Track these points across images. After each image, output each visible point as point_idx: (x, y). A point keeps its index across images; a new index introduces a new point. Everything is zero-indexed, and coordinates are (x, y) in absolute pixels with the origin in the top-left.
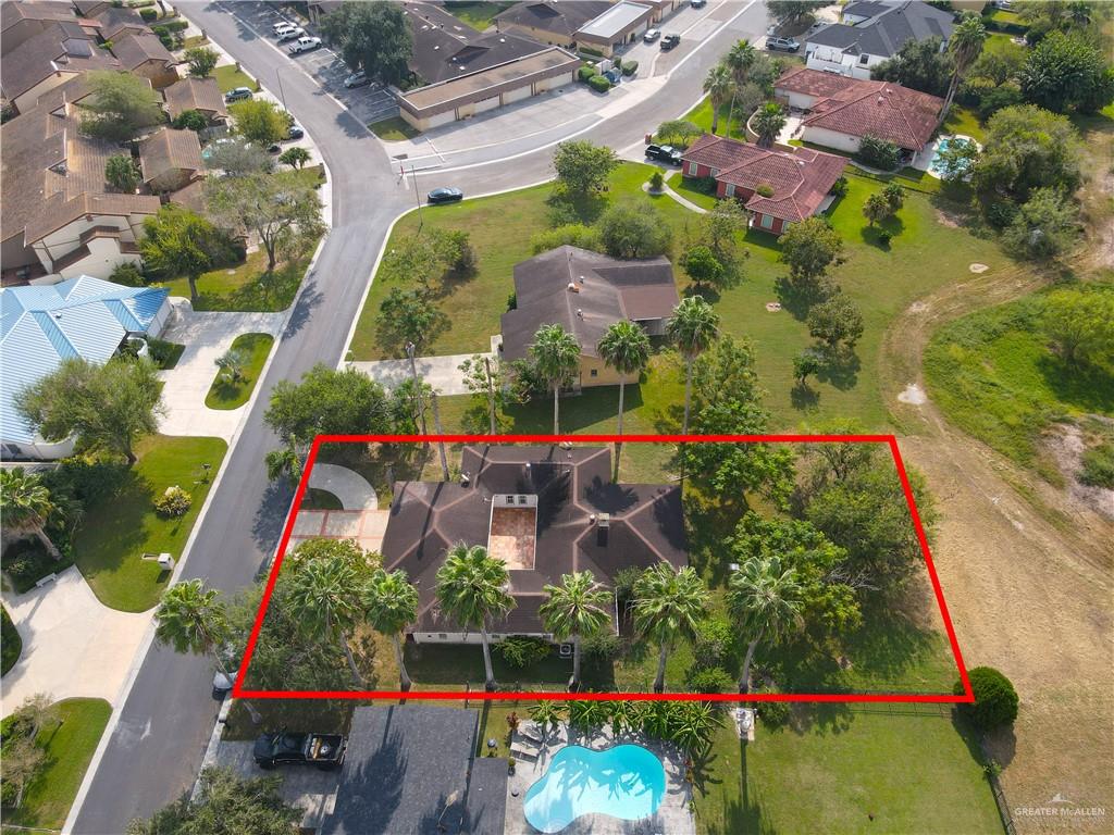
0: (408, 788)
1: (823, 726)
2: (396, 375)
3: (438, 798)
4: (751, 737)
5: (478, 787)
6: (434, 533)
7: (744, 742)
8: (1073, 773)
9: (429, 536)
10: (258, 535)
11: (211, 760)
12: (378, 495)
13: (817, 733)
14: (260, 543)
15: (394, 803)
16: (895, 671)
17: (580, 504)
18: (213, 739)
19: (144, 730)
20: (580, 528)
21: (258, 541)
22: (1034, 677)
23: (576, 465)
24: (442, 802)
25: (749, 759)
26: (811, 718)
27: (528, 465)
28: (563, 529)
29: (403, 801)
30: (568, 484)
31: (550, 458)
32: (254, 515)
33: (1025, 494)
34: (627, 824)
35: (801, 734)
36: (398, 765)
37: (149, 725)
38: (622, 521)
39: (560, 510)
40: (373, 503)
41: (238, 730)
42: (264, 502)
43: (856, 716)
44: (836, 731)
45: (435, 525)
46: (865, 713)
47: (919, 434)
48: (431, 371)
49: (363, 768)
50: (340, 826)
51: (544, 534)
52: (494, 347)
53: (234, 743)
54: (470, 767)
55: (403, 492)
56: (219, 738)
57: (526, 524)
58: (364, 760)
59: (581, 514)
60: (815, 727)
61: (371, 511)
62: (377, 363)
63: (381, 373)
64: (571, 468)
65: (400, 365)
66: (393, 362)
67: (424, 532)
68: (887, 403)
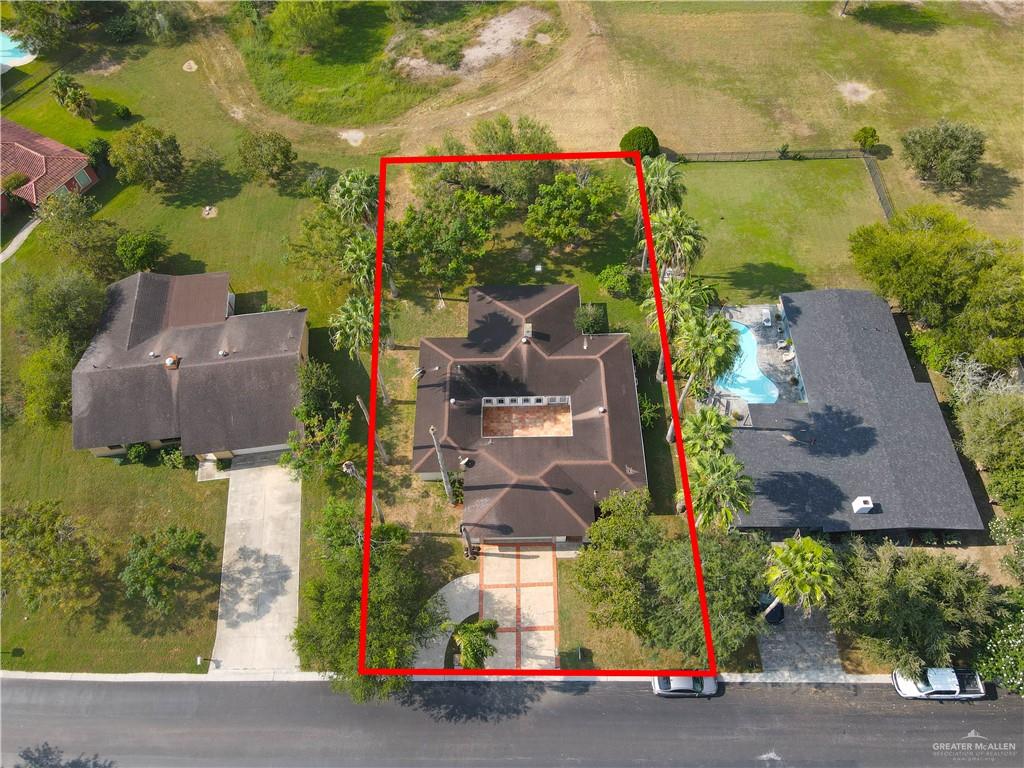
0: (792, 468)
2: (251, 592)
3: (793, 448)
5: (776, 422)
6: (545, 478)
9: (548, 483)
10: (521, 706)
11: (782, 675)
12: (456, 576)
14: (532, 700)
15: (807, 476)
17: (501, 356)
18: (764, 680)
19: (771, 761)
20: (532, 354)
21: (529, 704)
23: (452, 360)
24: (794, 444)
27: (452, 401)
28: (530, 369)
29: (803, 471)
30: (474, 367)
31: (438, 385)
32: (491, 722)
33: (463, 99)
36: (776, 478)
37: (764, 757)
38: (526, 319)
39: (505, 375)
40: (471, 580)
41: (752, 657)
42: (469, 718)
45: (537, 477)
47: (398, 141)
48: (252, 547)
49: (783, 508)
50: (831, 517)
51: (529, 389)
52: (222, 475)
53: (763, 657)
54: (761, 429)
55: (482, 526)
56: (761, 674)
57: (499, 422)
58: (775, 508)
59: (516, 354)
61: (481, 580)
62: (221, 624)
63: (245, 614)
64: (455, 364)
65: (232, 590)
66: (224, 600)
67: (543, 489)
68: (362, 153)
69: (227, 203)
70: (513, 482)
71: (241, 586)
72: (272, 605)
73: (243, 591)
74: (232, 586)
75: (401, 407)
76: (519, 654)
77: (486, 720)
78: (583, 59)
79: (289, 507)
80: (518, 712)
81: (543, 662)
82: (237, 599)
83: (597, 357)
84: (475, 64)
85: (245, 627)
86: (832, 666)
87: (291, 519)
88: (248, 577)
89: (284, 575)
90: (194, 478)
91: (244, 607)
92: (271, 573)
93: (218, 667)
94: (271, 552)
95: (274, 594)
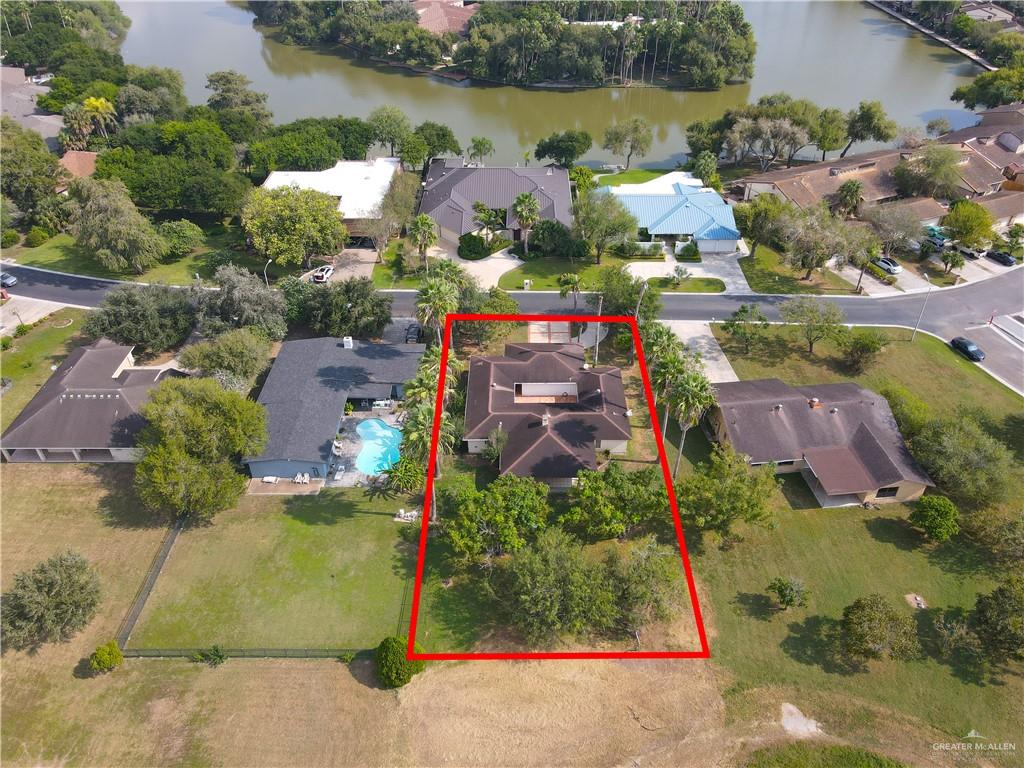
1: (400, 560)
3: (372, 372)
4: (396, 519)
6: (534, 354)
7: (394, 516)
8: (336, 724)
13: (395, 556)
16: (438, 615)
20: (542, 415)
22: (423, 724)
23: (603, 413)
24: (370, 374)
25: (381, 517)
26: (406, 554)
27: (600, 391)
29: (372, 360)
30: (584, 411)
34: (355, 457)
35: (395, 547)
38: (547, 431)
39: (562, 409)
43: (404, 581)
44: (395, 567)
45: (540, 354)
46: (406, 588)
48: (713, 362)
59: (555, 415)
60: (399, 555)
62: (712, 337)
63: (701, 339)
65: (714, 347)
66: (716, 343)
71: (710, 348)
75: (641, 425)
76: (549, 326)
82: (708, 344)
83: (493, 413)
85: (698, 335)
91: (703, 342)
93: (704, 324)
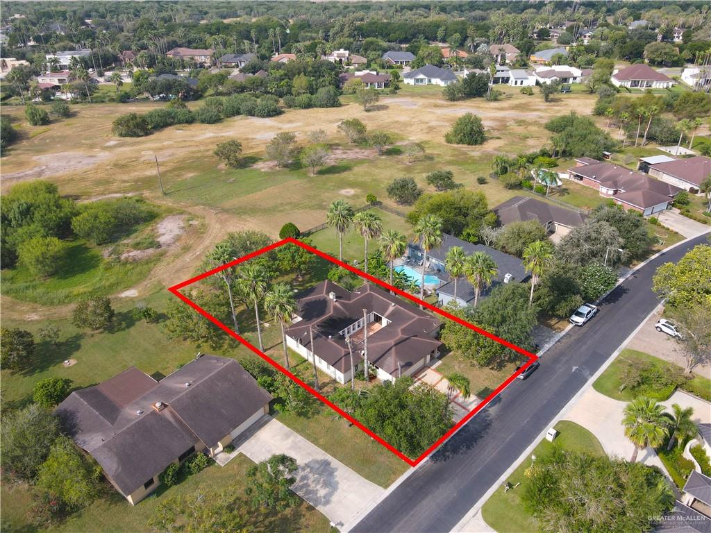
2: (318, 483)
6: (403, 334)
9: (407, 336)
10: (488, 422)
11: (546, 346)
14: (488, 416)
17: (330, 312)
18: (543, 352)
19: (576, 369)
20: (342, 304)
21: (489, 419)
23: (309, 326)
27: (330, 337)
28: (347, 311)
30: (322, 323)
33: (177, 256)
37: (573, 370)
38: (326, 294)
39: (339, 318)
45: (400, 337)
47: (160, 284)
52: (234, 454)
56: (541, 351)
59: (335, 308)
62: (320, 508)
63: (326, 494)
64: (313, 326)
65: (307, 491)
66: (307, 499)
67: (407, 339)
68: (144, 297)
69: (76, 354)
70: (393, 344)
71: (309, 486)
72: (336, 479)
73: (312, 486)
74: (304, 490)
75: (298, 368)
76: (464, 408)
77: (482, 437)
78: (222, 222)
79: (292, 438)
80: (489, 424)
81: (475, 403)
82: (315, 492)
83: (369, 292)
84: (168, 242)
85: (334, 498)
86: (554, 334)
87: (299, 441)
88: (308, 480)
89: (326, 464)
90: (219, 467)
92: (318, 468)
93: (342, 525)
94: (307, 461)
95: (331, 473)
